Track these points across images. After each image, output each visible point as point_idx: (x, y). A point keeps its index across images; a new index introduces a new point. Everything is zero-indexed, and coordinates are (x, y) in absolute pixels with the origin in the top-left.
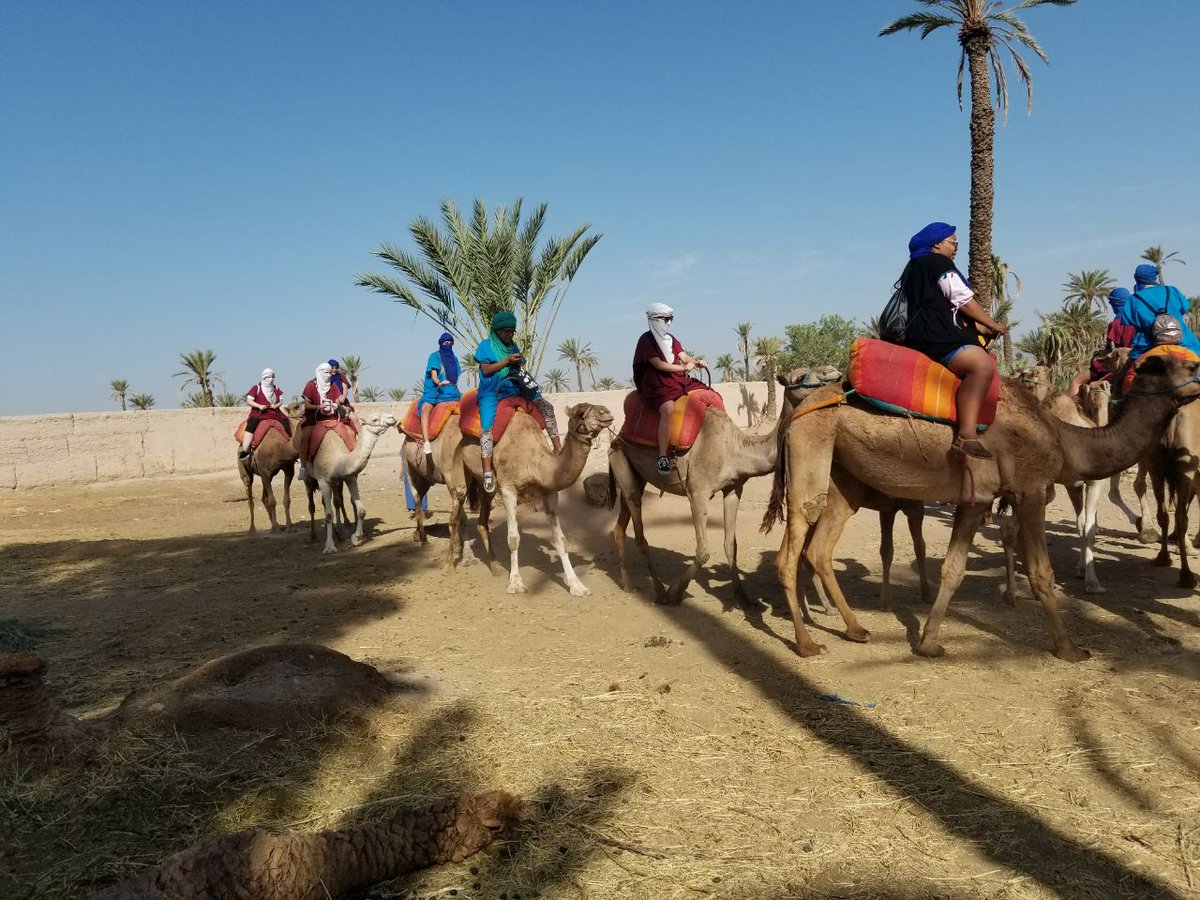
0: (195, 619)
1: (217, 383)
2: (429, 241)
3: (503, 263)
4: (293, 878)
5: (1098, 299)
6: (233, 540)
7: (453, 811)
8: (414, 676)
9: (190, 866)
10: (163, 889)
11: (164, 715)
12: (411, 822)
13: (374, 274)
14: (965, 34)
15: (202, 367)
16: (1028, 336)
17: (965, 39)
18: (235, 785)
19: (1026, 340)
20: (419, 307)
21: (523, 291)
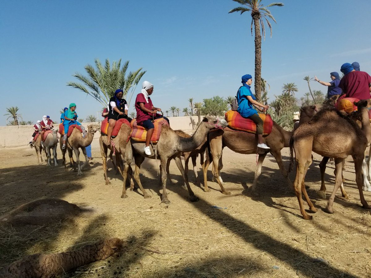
0: (15, 193)
1: (19, 117)
2: (91, 72)
3: (115, 79)
4: (53, 267)
5: (292, 91)
6: (27, 168)
7: (102, 244)
8: (89, 207)
9: (20, 265)
10: (10, 272)
11: (8, 222)
12: (89, 249)
13: (73, 82)
14: (253, 14)
15: (14, 112)
16: (272, 102)
17: (253, 15)
18: (32, 242)
19: (272, 103)
20: (88, 93)
21: (122, 88)
